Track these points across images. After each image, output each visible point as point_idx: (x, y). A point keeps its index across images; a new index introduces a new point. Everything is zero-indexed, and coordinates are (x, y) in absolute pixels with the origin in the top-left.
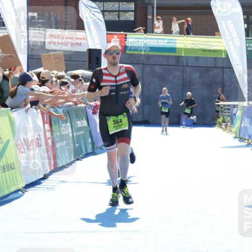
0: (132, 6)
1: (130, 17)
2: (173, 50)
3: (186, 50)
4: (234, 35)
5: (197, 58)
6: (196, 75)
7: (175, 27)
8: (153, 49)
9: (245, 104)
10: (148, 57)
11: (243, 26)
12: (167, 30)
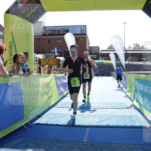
0: (96, 55)
1: (96, 57)
2: (103, 63)
3: (105, 63)
4: (114, 60)
5: (107, 64)
6: (107, 67)
7: (103, 59)
8: (99, 63)
9: (115, 72)
10: (99, 64)
11: (115, 59)
12: (102, 60)
